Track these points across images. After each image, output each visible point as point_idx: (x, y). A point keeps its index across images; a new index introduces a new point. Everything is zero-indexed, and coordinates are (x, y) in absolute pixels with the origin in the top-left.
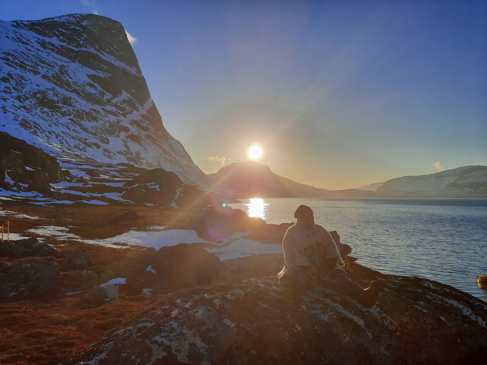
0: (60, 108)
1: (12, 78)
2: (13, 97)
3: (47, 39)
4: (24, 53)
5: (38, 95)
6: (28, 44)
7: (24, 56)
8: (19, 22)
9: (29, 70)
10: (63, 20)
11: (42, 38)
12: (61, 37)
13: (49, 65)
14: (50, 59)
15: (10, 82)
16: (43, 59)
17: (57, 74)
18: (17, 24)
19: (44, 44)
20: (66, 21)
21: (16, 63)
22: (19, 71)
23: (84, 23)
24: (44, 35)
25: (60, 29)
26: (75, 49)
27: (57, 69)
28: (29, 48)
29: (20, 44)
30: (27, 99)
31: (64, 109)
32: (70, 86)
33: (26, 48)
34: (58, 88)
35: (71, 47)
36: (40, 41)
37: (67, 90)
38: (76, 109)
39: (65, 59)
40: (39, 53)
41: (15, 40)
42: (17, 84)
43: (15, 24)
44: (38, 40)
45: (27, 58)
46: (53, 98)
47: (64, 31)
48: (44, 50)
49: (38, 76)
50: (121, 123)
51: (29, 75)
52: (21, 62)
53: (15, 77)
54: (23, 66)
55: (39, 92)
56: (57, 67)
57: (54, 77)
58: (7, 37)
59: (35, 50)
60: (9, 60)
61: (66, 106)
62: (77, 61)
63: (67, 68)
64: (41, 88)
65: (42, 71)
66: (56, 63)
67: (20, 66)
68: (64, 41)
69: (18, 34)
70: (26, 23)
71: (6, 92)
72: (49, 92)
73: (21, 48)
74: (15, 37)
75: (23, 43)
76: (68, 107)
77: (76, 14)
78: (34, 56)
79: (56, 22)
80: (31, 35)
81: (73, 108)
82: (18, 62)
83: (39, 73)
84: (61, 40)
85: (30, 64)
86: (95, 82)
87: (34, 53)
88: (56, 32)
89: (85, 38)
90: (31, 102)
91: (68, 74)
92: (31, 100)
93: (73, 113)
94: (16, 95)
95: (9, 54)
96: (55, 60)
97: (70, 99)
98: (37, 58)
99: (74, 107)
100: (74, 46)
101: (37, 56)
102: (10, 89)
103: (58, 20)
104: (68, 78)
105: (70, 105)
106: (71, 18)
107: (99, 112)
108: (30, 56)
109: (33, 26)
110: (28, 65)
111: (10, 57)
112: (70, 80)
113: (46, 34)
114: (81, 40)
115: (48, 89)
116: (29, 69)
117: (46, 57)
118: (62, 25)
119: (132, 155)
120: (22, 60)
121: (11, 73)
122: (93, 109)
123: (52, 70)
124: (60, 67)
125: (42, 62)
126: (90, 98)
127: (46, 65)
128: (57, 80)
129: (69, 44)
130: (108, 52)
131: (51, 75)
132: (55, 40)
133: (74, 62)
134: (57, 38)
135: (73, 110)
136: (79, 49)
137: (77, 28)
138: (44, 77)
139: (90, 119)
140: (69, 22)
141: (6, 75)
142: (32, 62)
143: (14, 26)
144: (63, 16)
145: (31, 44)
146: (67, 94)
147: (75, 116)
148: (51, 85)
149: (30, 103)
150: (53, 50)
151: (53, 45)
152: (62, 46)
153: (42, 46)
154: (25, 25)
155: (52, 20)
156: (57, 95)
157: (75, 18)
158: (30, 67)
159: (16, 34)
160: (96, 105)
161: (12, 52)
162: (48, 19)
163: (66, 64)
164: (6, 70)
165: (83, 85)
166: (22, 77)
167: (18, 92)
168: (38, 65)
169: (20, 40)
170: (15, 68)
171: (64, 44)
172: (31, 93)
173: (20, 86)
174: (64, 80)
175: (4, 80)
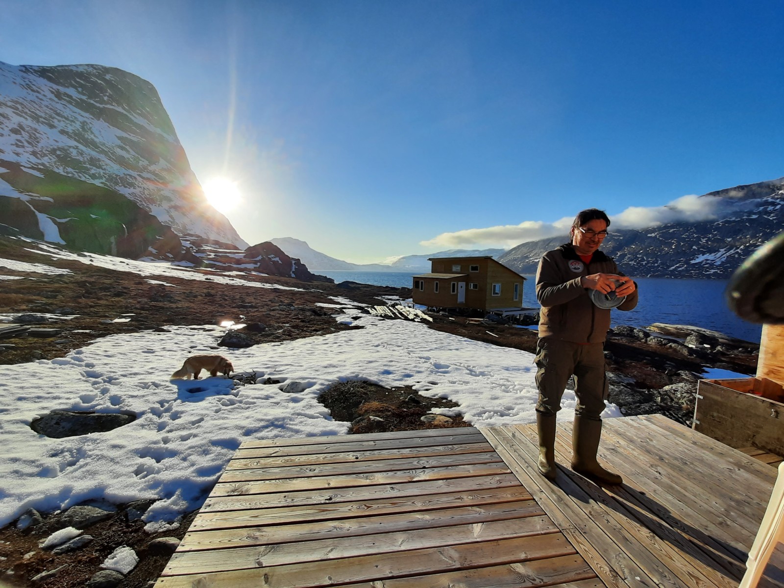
1: (24, 130)
2: (27, 152)
5: (58, 153)
6: (38, 92)
7: (35, 106)
8: (28, 67)
9: (43, 123)
10: (81, 69)
14: (67, 112)
15: (21, 134)
17: (78, 130)
19: (58, 95)
20: (85, 71)
21: (26, 113)
22: (31, 123)
24: (58, 83)
25: (78, 80)
26: (98, 105)
27: (78, 125)
31: (93, 171)
32: (98, 147)
33: (37, 97)
34: (81, 147)
35: (92, 102)
36: (54, 91)
37: (93, 150)
38: (107, 172)
39: (87, 115)
42: (30, 137)
43: (24, 69)
44: (51, 89)
45: (39, 108)
46: (78, 158)
47: (82, 82)
48: (60, 102)
49: (54, 130)
50: (162, 192)
51: (42, 128)
52: (32, 112)
53: (27, 129)
54: (35, 117)
55: (59, 149)
56: (78, 123)
57: (74, 133)
58: (15, 83)
59: (48, 100)
60: (17, 109)
61: (94, 168)
62: (101, 119)
63: (91, 125)
64: (60, 145)
65: (61, 125)
66: (76, 118)
68: (84, 94)
69: (26, 80)
70: (36, 69)
71: (17, 146)
72: (71, 150)
73: (32, 97)
74: (24, 84)
75: (33, 91)
76: (98, 170)
77: (96, 65)
79: (72, 70)
80: (45, 85)
84: (79, 92)
85: (43, 115)
86: (126, 145)
87: (46, 103)
88: (73, 82)
89: (110, 94)
91: (92, 133)
93: (105, 177)
94: (31, 150)
95: (17, 102)
96: (75, 115)
97: (99, 160)
98: (51, 109)
99: (105, 169)
100: (96, 101)
101: (50, 107)
102: (22, 143)
104: (92, 136)
105: (100, 167)
106: (90, 69)
107: (135, 178)
108: (43, 106)
109: (44, 72)
110: (41, 117)
111: (20, 107)
112: (96, 139)
113: (61, 83)
114: (105, 96)
115: (70, 147)
117: (62, 109)
120: (33, 110)
121: (22, 124)
122: (129, 175)
123: (71, 125)
124: (81, 122)
125: (58, 114)
126: (121, 161)
127: (64, 119)
128: (78, 136)
129: (90, 97)
130: (139, 114)
131: (71, 131)
132: (71, 91)
133: (99, 120)
134: (75, 90)
135: (103, 173)
136: (104, 105)
138: (62, 132)
140: (89, 73)
141: (15, 126)
142: (47, 113)
143: (22, 71)
144: (81, 65)
145: (42, 93)
146: (94, 154)
148: (73, 143)
149: (50, 161)
150: (71, 103)
151: (70, 97)
152: (81, 99)
153: (56, 96)
154: (34, 70)
155: (67, 68)
156: (82, 154)
157: (96, 69)
158: (44, 119)
160: (130, 171)
161: (21, 100)
162: (62, 66)
163: (88, 121)
164: (16, 120)
165: (113, 147)
166: (36, 130)
167: (33, 146)
168: (54, 118)
169: (30, 87)
170: (26, 119)
171: (84, 98)
172: (49, 150)
173: (34, 139)
174: (88, 138)
175: (15, 131)
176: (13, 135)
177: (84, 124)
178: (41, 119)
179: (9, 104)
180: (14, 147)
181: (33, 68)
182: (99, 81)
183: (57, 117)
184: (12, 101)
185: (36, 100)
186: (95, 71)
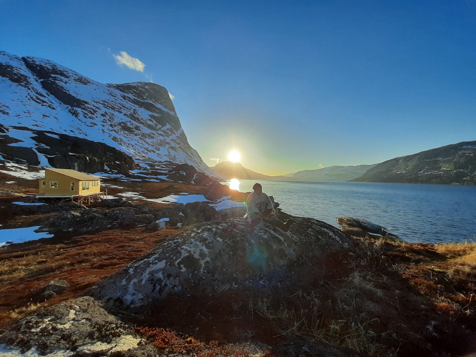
0: (134, 131)
1: (107, 114)
2: (108, 125)
3: (126, 95)
4: (113, 101)
5: (122, 124)
10: (135, 85)
11: (123, 94)
12: (134, 94)
13: (127, 108)
14: (128, 105)
15: (106, 117)
16: (124, 105)
17: (132, 113)
18: (109, 86)
21: (109, 107)
22: (111, 111)
23: (146, 87)
25: (133, 90)
26: (142, 101)
28: (116, 98)
29: (111, 96)
30: (116, 126)
31: (136, 132)
32: (139, 121)
34: (132, 121)
35: (139, 99)
36: (122, 96)
38: (142, 132)
39: (137, 106)
40: (122, 102)
41: (108, 94)
42: (110, 117)
45: (115, 104)
46: (130, 126)
47: (135, 91)
48: (125, 101)
50: (166, 140)
51: (116, 113)
53: (109, 114)
54: (113, 108)
57: (130, 115)
58: (104, 92)
59: (120, 100)
60: (105, 105)
62: (143, 108)
63: (138, 111)
64: (123, 121)
65: (124, 112)
66: (131, 108)
67: (112, 108)
68: (135, 96)
70: (114, 85)
71: (104, 122)
72: (128, 123)
73: (112, 99)
75: (113, 96)
76: (138, 131)
77: (142, 82)
78: (119, 103)
80: (117, 92)
81: (141, 132)
83: (122, 113)
86: (152, 118)
88: (131, 91)
89: (147, 95)
90: (118, 128)
91: (138, 114)
92: (118, 127)
93: (141, 134)
94: (110, 124)
95: (105, 102)
96: (131, 106)
97: (139, 127)
98: (121, 104)
100: (141, 99)
102: (106, 121)
103: (132, 85)
104: (138, 116)
105: (139, 130)
106: (139, 84)
107: (155, 134)
108: (117, 103)
109: (118, 87)
110: (116, 108)
113: (126, 92)
114: (145, 96)
115: (127, 121)
116: (116, 110)
117: (126, 104)
118: (134, 87)
119: (172, 157)
120: (112, 105)
121: (106, 112)
122: (152, 133)
123: (129, 111)
124: (133, 110)
125: (124, 107)
126: (150, 127)
128: (132, 116)
130: (159, 103)
132: (130, 96)
133: (141, 108)
134: (131, 94)
136: (144, 101)
137: (143, 90)
138: (125, 115)
139: (150, 138)
140: (138, 86)
141: (104, 113)
142: (118, 106)
143: (107, 86)
144: (135, 83)
146: (138, 124)
147: (142, 136)
148: (129, 119)
150: (129, 101)
151: (129, 98)
152: (134, 99)
153: (123, 98)
155: (128, 84)
156: (132, 124)
157: (141, 84)
158: (117, 109)
159: (109, 91)
160: (153, 131)
161: (107, 101)
162: (126, 84)
164: (104, 110)
165: (146, 120)
166: (113, 114)
168: (122, 108)
172: (118, 123)
174: (136, 117)
177: (135, 110)
179: (101, 102)
180: (102, 123)
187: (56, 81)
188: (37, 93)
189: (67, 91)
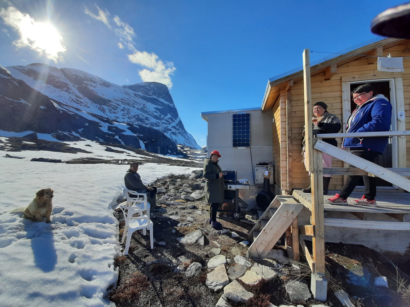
0: (145, 122)
2: (126, 117)
3: (137, 93)
5: (136, 117)
6: (130, 95)
7: (129, 100)
8: (125, 86)
9: (131, 106)
14: (139, 101)
15: (124, 111)
17: (142, 107)
19: (136, 95)
20: (144, 85)
21: (126, 103)
22: (127, 107)
23: (152, 86)
24: (136, 91)
25: (142, 89)
26: (148, 97)
27: (142, 106)
30: (132, 118)
32: (148, 113)
33: (129, 97)
34: (143, 114)
35: (146, 96)
37: (147, 114)
39: (145, 101)
40: (134, 99)
42: (127, 112)
43: (124, 87)
44: (133, 93)
46: (142, 118)
47: (143, 89)
48: (136, 98)
49: (135, 109)
50: (168, 127)
51: (131, 108)
52: (128, 103)
53: (126, 109)
55: (136, 115)
56: (142, 105)
58: (121, 92)
59: (133, 97)
61: (147, 121)
62: (149, 102)
63: (146, 105)
64: (137, 114)
65: (137, 106)
66: (141, 103)
69: (125, 91)
70: (128, 86)
72: (140, 115)
73: (127, 97)
74: (124, 92)
75: (128, 95)
78: (132, 100)
79: (140, 85)
80: (131, 91)
82: (127, 103)
83: (135, 107)
84: (142, 93)
85: (131, 103)
86: (157, 110)
87: (132, 99)
88: (140, 90)
91: (146, 108)
94: (128, 116)
95: (122, 99)
96: (141, 102)
97: (148, 118)
98: (134, 101)
99: (150, 121)
100: (148, 96)
101: (133, 100)
104: (146, 109)
107: (160, 123)
108: (131, 100)
109: (131, 87)
111: (123, 101)
112: (147, 110)
114: (151, 93)
115: (139, 114)
117: (138, 101)
118: (142, 87)
122: (157, 122)
123: (140, 106)
126: (155, 117)
127: (138, 104)
128: (142, 110)
129: (146, 95)
130: (162, 98)
131: (140, 108)
132: (140, 93)
133: (148, 102)
135: (150, 122)
136: (150, 97)
138: (137, 109)
141: (123, 108)
142: (132, 103)
145: (131, 95)
146: (147, 116)
147: (151, 125)
148: (141, 112)
149: (133, 120)
150: (139, 97)
151: (139, 95)
152: (143, 96)
154: (127, 87)
156: (143, 116)
160: (158, 120)
161: (124, 99)
162: (137, 84)
163: (145, 103)
164: (123, 106)
165: (153, 112)
166: (129, 109)
167: (128, 115)
168: (135, 104)
169: (126, 94)
170: (126, 105)
171: (144, 95)
172: (133, 116)
173: (128, 113)
175: (122, 110)
176: (122, 112)
178: (131, 105)
179: (120, 100)
180: (122, 116)
181: (127, 86)
182: (149, 88)
183: (135, 103)
184: (121, 99)
185: (129, 98)
186: (147, 84)
187: (88, 86)
188: (76, 96)
189: (96, 93)
